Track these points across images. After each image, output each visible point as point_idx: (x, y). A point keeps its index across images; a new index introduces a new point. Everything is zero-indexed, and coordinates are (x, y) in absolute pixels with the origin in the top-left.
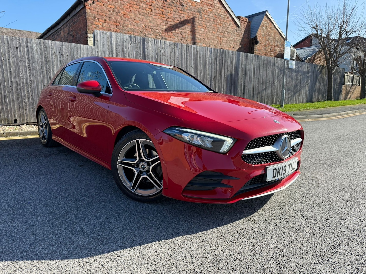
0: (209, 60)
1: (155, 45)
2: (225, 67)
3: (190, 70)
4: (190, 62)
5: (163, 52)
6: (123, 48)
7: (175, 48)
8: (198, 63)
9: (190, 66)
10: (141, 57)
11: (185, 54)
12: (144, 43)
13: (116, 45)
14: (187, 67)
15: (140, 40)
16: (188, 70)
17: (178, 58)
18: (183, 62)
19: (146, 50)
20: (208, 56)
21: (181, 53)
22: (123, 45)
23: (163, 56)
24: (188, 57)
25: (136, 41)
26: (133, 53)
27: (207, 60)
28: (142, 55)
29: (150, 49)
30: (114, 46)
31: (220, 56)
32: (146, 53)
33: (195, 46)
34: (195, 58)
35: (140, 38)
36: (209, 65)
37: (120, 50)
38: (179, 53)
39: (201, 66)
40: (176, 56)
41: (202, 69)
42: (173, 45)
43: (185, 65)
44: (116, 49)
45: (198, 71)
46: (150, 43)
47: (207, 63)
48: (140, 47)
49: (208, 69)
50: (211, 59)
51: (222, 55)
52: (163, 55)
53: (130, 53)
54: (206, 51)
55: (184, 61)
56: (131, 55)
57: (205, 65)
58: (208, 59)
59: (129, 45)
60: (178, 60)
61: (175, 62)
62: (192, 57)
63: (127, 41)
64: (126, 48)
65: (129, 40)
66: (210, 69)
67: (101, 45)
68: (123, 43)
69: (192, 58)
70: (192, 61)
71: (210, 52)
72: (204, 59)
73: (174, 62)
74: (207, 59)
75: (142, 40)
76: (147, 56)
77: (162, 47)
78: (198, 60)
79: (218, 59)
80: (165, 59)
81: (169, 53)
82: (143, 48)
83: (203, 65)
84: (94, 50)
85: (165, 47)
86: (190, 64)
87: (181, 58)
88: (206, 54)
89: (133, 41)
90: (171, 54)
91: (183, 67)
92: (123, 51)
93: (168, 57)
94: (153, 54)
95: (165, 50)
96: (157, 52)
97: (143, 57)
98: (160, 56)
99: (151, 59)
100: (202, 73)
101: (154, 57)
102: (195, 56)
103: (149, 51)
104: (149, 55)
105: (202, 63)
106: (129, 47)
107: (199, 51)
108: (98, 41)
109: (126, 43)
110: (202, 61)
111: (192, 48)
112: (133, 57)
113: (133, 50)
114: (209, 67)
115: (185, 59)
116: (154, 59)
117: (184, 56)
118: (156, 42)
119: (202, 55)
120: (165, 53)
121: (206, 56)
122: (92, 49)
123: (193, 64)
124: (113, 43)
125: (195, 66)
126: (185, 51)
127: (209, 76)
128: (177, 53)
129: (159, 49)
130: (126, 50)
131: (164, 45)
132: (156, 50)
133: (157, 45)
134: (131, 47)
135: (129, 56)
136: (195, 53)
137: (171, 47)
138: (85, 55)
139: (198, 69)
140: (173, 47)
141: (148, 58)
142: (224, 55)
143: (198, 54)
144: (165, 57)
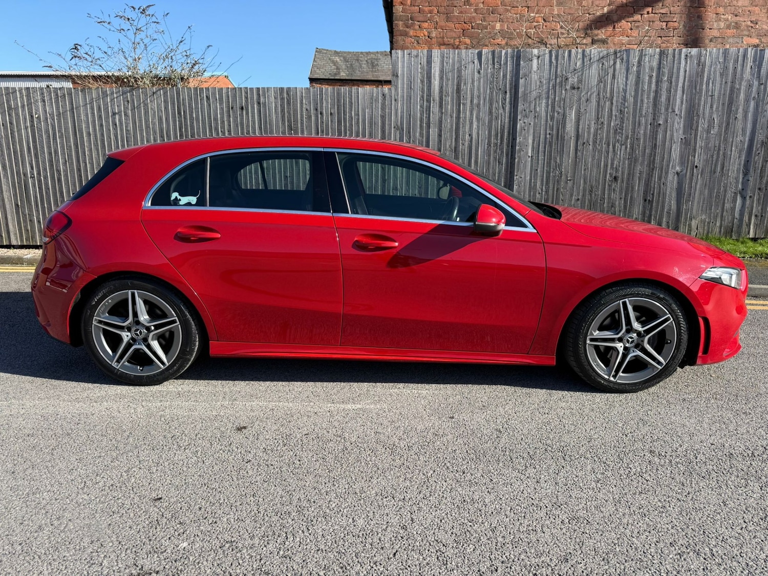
0: (750, 86)
1: (550, 66)
3: (666, 121)
4: (668, 99)
5: (573, 80)
6: (459, 85)
7: (618, 66)
8: (700, 100)
9: (667, 109)
10: (505, 100)
11: (651, 77)
12: (518, 65)
13: (441, 78)
14: (654, 114)
15: (506, 58)
16: (661, 122)
17: (625, 91)
18: (642, 100)
19: (522, 81)
20: (747, 75)
21: (638, 77)
22: (459, 77)
23: (575, 92)
24: (665, 85)
25: (494, 64)
26: (485, 92)
27: (739, 89)
28: (508, 95)
29: (535, 77)
30: (436, 83)
32: (521, 90)
33: (694, 51)
34: (689, 86)
35: (506, 54)
36: (747, 101)
37: (450, 88)
38: (630, 77)
39: (712, 107)
40: (618, 88)
41: (715, 116)
42: (612, 57)
43: (651, 110)
44: (441, 88)
45: (697, 122)
46: (535, 61)
47: (738, 97)
48: (505, 76)
49: (740, 116)
50: (756, 83)
52: (574, 88)
53: (476, 93)
54: (736, 61)
55: (648, 98)
56: (479, 97)
57: (731, 103)
58: (744, 84)
59: (476, 73)
60: (625, 97)
61: (612, 103)
62: (680, 85)
63: (470, 66)
64: (465, 84)
65: (476, 61)
66: (750, 115)
67: (403, 84)
68: (459, 71)
69: (677, 86)
70: (675, 95)
71: (754, 61)
72: (729, 84)
73: (608, 103)
74: (740, 84)
75: (512, 57)
76: (525, 95)
77: (572, 68)
78: (701, 90)
80: (580, 99)
81: (594, 81)
82: (512, 78)
83: (723, 104)
84: (388, 97)
85: (584, 66)
86: (669, 105)
87: (636, 91)
88: (739, 68)
89: (487, 64)
90: (600, 81)
91: (641, 115)
92: (458, 90)
93: (589, 93)
94: (541, 88)
95: (582, 74)
96: (556, 82)
97: (511, 99)
98: (563, 92)
99: (535, 103)
100: (716, 128)
101: (544, 96)
102: (690, 81)
103: (531, 81)
104: (530, 92)
105: (719, 97)
106: (475, 79)
107: (708, 63)
108: (399, 75)
109: (467, 71)
110: (720, 93)
111: (683, 56)
112: (484, 101)
113: (485, 85)
114: (748, 107)
115: (650, 90)
116: (544, 101)
117: (650, 83)
118: (553, 57)
119: (722, 75)
120: (582, 81)
121: (738, 76)
122: (384, 95)
123: (682, 102)
124: (434, 74)
125: (686, 108)
126: (652, 69)
127: (744, 134)
128: (624, 79)
129: (563, 75)
130: (467, 89)
131: (581, 60)
132: (554, 78)
133: (557, 63)
134: (479, 79)
135: (472, 101)
136: (690, 71)
137: (603, 64)
138: (367, 111)
139: (701, 116)
140: (612, 62)
141: (524, 100)
143: (703, 72)
144: (581, 94)
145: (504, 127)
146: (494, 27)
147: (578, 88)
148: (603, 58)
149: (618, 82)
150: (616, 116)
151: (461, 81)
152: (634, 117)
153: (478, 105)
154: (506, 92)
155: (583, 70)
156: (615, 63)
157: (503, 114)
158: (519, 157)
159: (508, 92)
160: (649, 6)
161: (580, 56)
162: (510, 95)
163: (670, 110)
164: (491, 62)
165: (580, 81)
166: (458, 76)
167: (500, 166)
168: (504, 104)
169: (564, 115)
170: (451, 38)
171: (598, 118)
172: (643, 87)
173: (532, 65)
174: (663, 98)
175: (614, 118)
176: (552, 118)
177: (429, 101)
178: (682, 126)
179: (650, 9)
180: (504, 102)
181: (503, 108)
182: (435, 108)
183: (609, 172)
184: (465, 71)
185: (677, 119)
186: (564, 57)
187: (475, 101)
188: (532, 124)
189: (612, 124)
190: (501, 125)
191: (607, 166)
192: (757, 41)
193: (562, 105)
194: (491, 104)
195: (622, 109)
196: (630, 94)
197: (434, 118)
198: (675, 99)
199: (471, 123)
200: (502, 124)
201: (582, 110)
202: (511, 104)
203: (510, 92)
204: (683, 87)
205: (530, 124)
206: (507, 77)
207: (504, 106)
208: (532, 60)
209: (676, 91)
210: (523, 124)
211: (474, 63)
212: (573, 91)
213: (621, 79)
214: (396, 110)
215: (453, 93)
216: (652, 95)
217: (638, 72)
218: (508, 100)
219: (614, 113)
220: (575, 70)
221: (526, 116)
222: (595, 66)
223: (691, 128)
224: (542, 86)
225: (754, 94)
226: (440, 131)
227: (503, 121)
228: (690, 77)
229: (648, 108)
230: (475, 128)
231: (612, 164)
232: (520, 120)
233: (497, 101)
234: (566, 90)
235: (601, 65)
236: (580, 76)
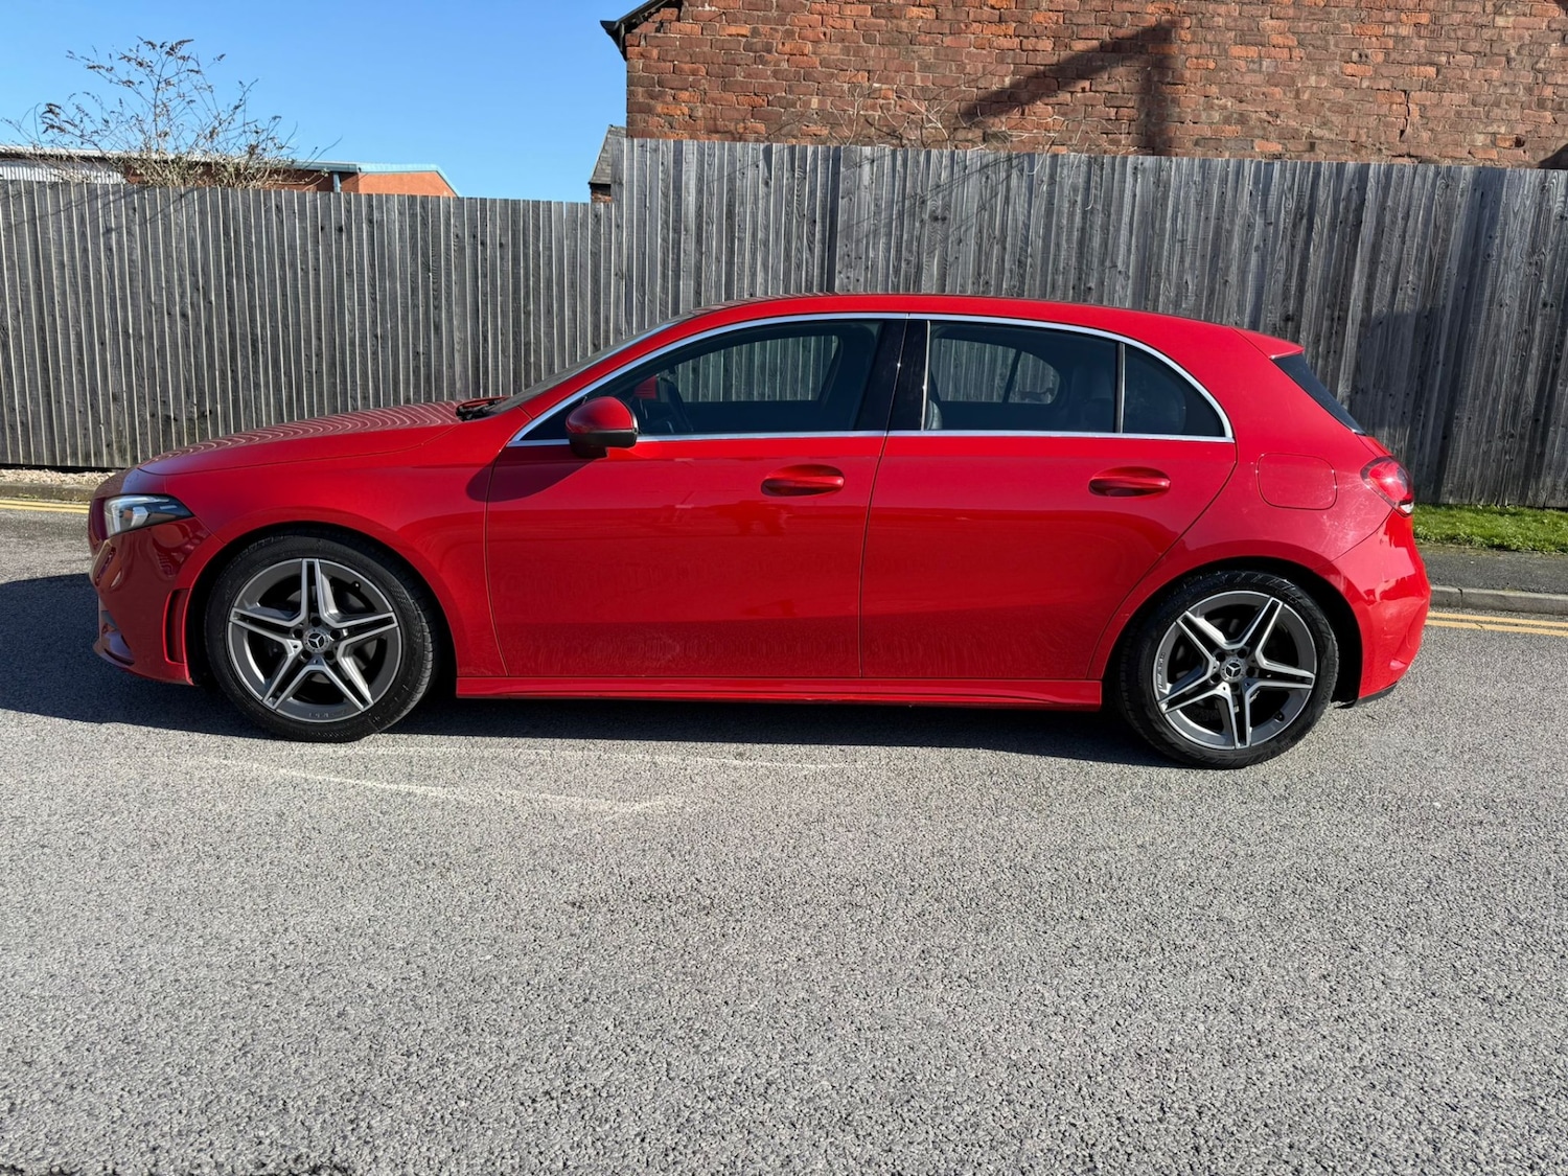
0: (1250, 226)
1: (894, 177)
2: (1374, 262)
3: (1101, 283)
4: (1105, 243)
5: (934, 203)
6: (730, 206)
7: (1014, 181)
8: (1161, 247)
9: (1102, 262)
10: (814, 235)
11: (1073, 203)
12: (836, 173)
13: (700, 191)
14: (1080, 270)
15: (815, 160)
16: (1092, 285)
17: (1027, 227)
18: (1058, 245)
19: (842, 203)
20: (1244, 206)
21: (1050, 203)
22: (731, 191)
23: (938, 225)
24: (1098, 220)
25: (793, 169)
26: (777, 219)
27: (1230, 232)
28: (818, 227)
29: (866, 197)
30: (690, 199)
31: (1336, 203)
32: (841, 219)
33: (1149, 161)
34: (1141, 222)
35: (815, 153)
36: (1245, 253)
37: (716, 210)
38: (1036, 203)
39: (1182, 261)
40: (1015, 220)
41: (1188, 277)
42: (1003, 167)
43: (1073, 262)
44: (699, 208)
45: (1158, 288)
46: (867, 168)
47: (1228, 244)
48: (812, 193)
49: (1233, 278)
50: (1259, 221)
51: (1355, 196)
52: (936, 219)
53: (761, 220)
54: (1224, 181)
55: (1069, 241)
56: (767, 228)
57: (1216, 256)
58: (1238, 221)
59: (761, 186)
60: (1027, 237)
61: (1004, 248)
62: (1126, 219)
63: (750, 173)
64: (742, 203)
65: (761, 164)
66: (1251, 278)
67: (631, 199)
68: (732, 180)
69: (1119, 220)
70: (1117, 237)
71: (1256, 183)
72: (1213, 222)
73: (996, 248)
74: (1232, 222)
75: (826, 159)
76: (848, 227)
77: (932, 183)
78: (1163, 229)
79: (1321, 223)
80: (947, 238)
81: (973, 208)
82: (825, 198)
83: (1203, 257)
84: (604, 221)
85: (953, 180)
86: (1105, 254)
87: (1048, 227)
88: (1230, 194)
89: (781, 169)
90: (982, 208)
91: (1056, 271)
92: (730, 215)
93: (963, 229)
94: (877, 217)
95: (951, 194)
96: (903, 206)
97: (823, 234)
98: (917, 224)
99: (868, 244)
100: (1192, 299)
101: (883, 230)
102: (1144, 214)
103: (860, 203)
104: (858, 223)
105: (1195, 244)
106: (760, 197)
107: (1174, 182)
108: (624, 182)
109: (745, 181)
110: (1196, 237)
111: (1129, 169)
112: (777, 236)
113: (778, 207)
114: (1247, 263)
115: (1072, 227)
116: (883, 240)
117: (1072, 215)
118: (899, 162)
119: (1199, 204)
120: (950, 207)
121: (1228, 207)
122: (597, 218)
123: (1129, 250)
124: (687, 184)
125: (1137, 261)
126: (1075, 189)
127: (1241, 311)
128: (1026, 205)
129: (916, 194)
130: (745, 212)
131: (948, 169)
132: (900, 199)
133: (905, 172)
134: (768, 195)
135: (754, 235)
136: (1142, 196)
137: (987, 178)
138: (566, 242)
139: (1164, 276)
140: (1003, 175)
141: (848, 237)
142: (1370, 195)
143: (1165, 198)
144: (948, 229)
145: (812, 283)
146: (807, 104)
147: (944, 219)
148: (987, 166)
149: (1014, 211)
150: (1011, 271)
151: (735, 199)
152: (1044, 274)
153: (766, 243)
154: (815, 222)
155: (951, 186)
156: (1008, 177)
157: (810, 261)
159: (818, 220)
160: (1084, 78)
161: (946, 162)
162: (823, 226)
163: (1108, 263)
164: (787, 166)
165: (947, 207)
166: (730, 189)
167: (806, 353)
168: (811, 242)
169: (919, 268)
170: (731, 120)
171: (979, 274)
172: (1059, 221)
173: (860, 175)
174: (1096, 242)
175: (1007, 274)
176: (897, 271)
177: (677, 231)
178: (1129, 292)
179: (1087, 84)
180: (811, 239)
181: (810, 249)
182: (689, 244)
183: (998, 371)
184: (742, 180)
185: (1121, 279)
186: (918, 162)
187: (760, 235)
188: (862, 280)
189: (1004, 286)
190: (807, 280)
191: (996, 361)
192: (1280, 147)
193: (915, 248)
194: (788, 242)
195: (1023, 258)
196: (1037, 233)
197: (688, 259)
198: (1116, 245)
199: (753, 275)
200: (809, 278)
201: (950, 259)
202: (823, 244)
203: (823, 222)
204: (1131, 224)
205: (858, 280)
206: (816, 194)
207: (812, 246)
208: (860, 166)
209: (1118, 230)
210: (846, 280)
211: (757, 166)
212: (935, 224)
213: (1019, 204)
214: (620, 244)
215: (720, 219)
216: (1076, 235)
217: (1051, 194)
218: (818, 236)
219: (1007, 266)
220: (938, 186)
221: (849, 266)
222: (973, 181)
223: (1146, 297)
224: (880, 213)
225: (1257, 241)
226: (698, 285)
227: (810, 274)
228: (1142, 207)
229: (1069, 258)
230: (761, 284)
232: (840, 272)
233: (798, 237)
234: (922, 221)
235: (984, 179)
236: (947, 198)
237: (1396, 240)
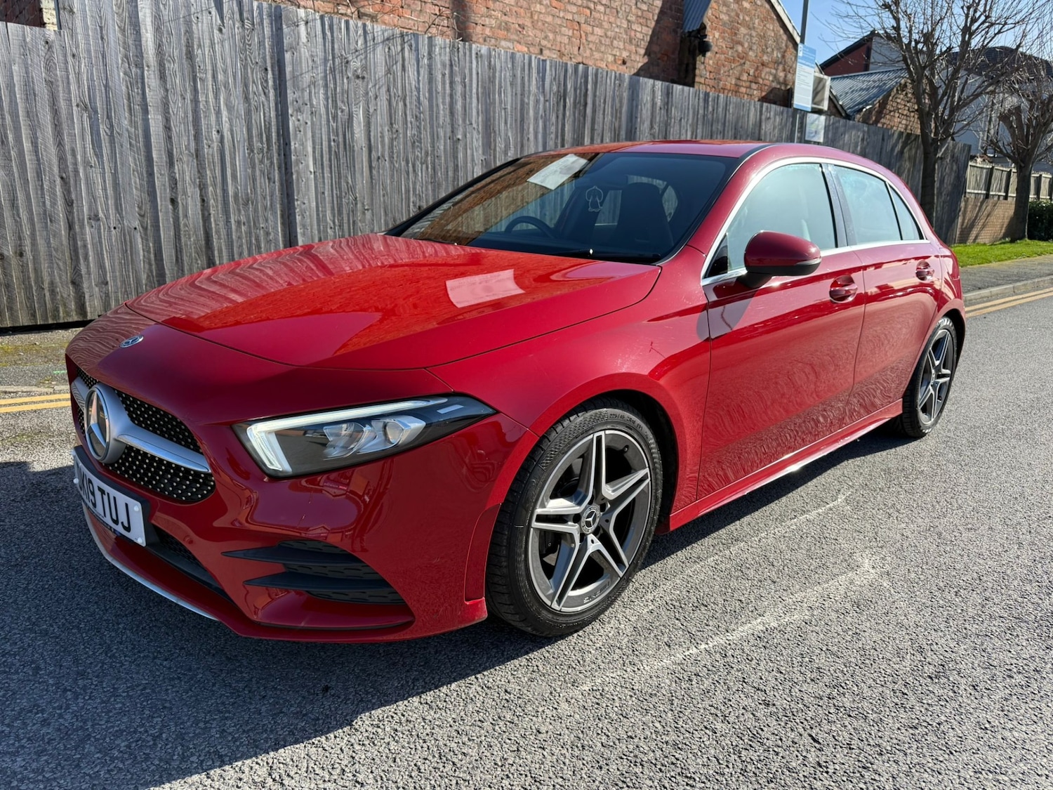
0: (537, 101)
1: (324, 38)
2: (593, 130)
3: (465, 136)
4: (465, 107)
5: (356, 64)
6: (189, 46)
7: (408, 54)
8: (494, 112)
9: (464, 121)
10: (266, 81)
11: (444, 75)
12: (280, 29)
13: (158, 30)
14: (451, 125)
15: (261, 14)
16: (460, 137)
17: (418, 90)
18: (437, 105)
19: (288, 56)
20: (533, 88)
21: (430, 73)
22: (189, 32)
23: (359, 82)
24: (459, 88)
25: (242, 20)
26: (234, 65)
27: (528, 104)
28: (270, 75)
29: (305, 52)
30: (148, 36)
31: (575, 90)
32: (288, 69)
33: (485, 49)
34: (482, 93)
35: (260, 8)
36: (536, 119)
37: (175, 50)
38: (421, 71)
39: (506, 123)
40: (410, 84)
41: (510, 134)
42: (399, 40)
43: (448, 120)
44: (159, 47)
45: (495, 140)
46: (302, 28)
47: (528, 113)
48: (261, 43)
49: (531, 136)
50: (542, 99)
51: (583, 87)
52: (357, 77)
53: (220, 64)
55: (444, 103)
56: (225, 71)
57: (522, 120)
58: (532, 98)
59: (216, 32)
60: (419, 98)
61: (405, 105)
62: (474, 91)
63: (205, 18)
64: (199, 46)
65: (214, 11)
66: (540, 136)
67: (86, 28)
68: (188, 23)
70: (471, 103)
71: (538, 73)
72: (520, 97)
73: (401, 104)
74: (529, 98)
75: (269, 15)
76: (294, 77)
77: (352, 47)
78: (494, 99)
79: (570, 101)
80: (367, 93)
81: (381, 71)
82: (273, 49)
83: (516, 120)
84: (56, 47)
85: (366, 47)
86: (465, 114)
87: (430, 91)
88: (526, 78)
89: (232, 18)
90: (389, 71)
91: (438, 126)
92: (190, 56)
93: (377, 87)
94: (315, 71)
95: (366, 58)
96: (334, 64)
97: (274, 82)
98: (345, 81)
99: (310, 93)
100: (512, 149)
101: (321, 82)
102: (484, 88)
103: (300, 57)
104: (301, 74)
105: (511, 112)
106: (216, 41)
107: (498, 68)
108: (75, 10)
109: (200, 25)
110: (512, 107)
111: (474, 53)
112: (235, 79)
113: (233, 53)
114: (538, 126)
115: (445, 93)
116: (322, 91)
117: (444, 83)
118: (327, 27)
119: (511, 84)
120: (366, 68)
121: (526, 89)
122: (47, 43)
123: (478, 113)
124: (144, 21)
125: (482, 121)
126: (444, 65)
128: (416, 73)
129: (342, 55)
130: (204, 54)
131: (362, 38)
132: (331, 58)
133: (332, 36)
134: (222, 42)
135: (214, 77)
136: (482, 74)
137: (389, 48)
138: (15, 68)
139: (497, 132)
140: (399, 48)
141: (296, 86)
142: (590, 87)
143: (494, 77)
144: (367, 86)
145: (270, 124)
147: (363, 78)
148: (388, 39)
149: (409, 77)
150: (411, 123)
151: (192, 40)
152: (432, 127)
153: (226, 85)
154: (266, 69)
155: (366, 52)
156: (403, 49)
157: (266, 103)
158: (298, 173)
159: (269, 69)
161: (360, 32)
162: (273, 74)
163: (468, 122)
164: (237, 16)
165: (365, 68)
166: (187, 31)
167: (271, 184)
168: (265, 88)
169: (350, 117)
171: (391, 124)
172: (436, 87)
173: (299, 33)
174: (459, 106)
175: (409, 125)
176: (335, 117)
177: (140, 66)
178: (480, 144)
180: (265, 84)
181: (265, 93)
182: (152, 79)
183: (412, 200)
184: (197, 24)
185: (475, 133)
186: (341, 29)
187: (220, 77)
188: (309, 123)
189: (409, 135)
190: (265, 121)
191: (409, 191)
193: (346, 100)
194: (246, 86)
195: (418, 114)
196: (424, 95)
197: (153, 96)
198: (471, 108)
199: (218, 113)
200: (266, 118)
201: (371, 110)
202: (275, 89)
203: (273, 71)
204: (477, 94)
205: (306, 123)
206: (264, 45)
207: (267, 91)
208: (298, 26)
209: (471, 98)
210: (297, 123)
211: (210, 13)
212: (357, 81)
213: (411, 71)
214: (78, 74)
215: (180, 58)
216: (448, 99)
217: (430, 66)
218: (271, 83)
219: (409, 119)
220: (357, 51)
221: (299, 110)
222: (379, 49)
223: (490, 148)
224: (317, 68)
225: (541, 112)
226: (167, 120)
227: (267, 115)
228: (482, 79)
229: (445, 116)
230: (226, 122)
231: (414, 189)
232: (292, 116)
233: (254, 82)
234: (348, 78)
235: (387, 50)
236: (364, 61)
237: (601, 116)
